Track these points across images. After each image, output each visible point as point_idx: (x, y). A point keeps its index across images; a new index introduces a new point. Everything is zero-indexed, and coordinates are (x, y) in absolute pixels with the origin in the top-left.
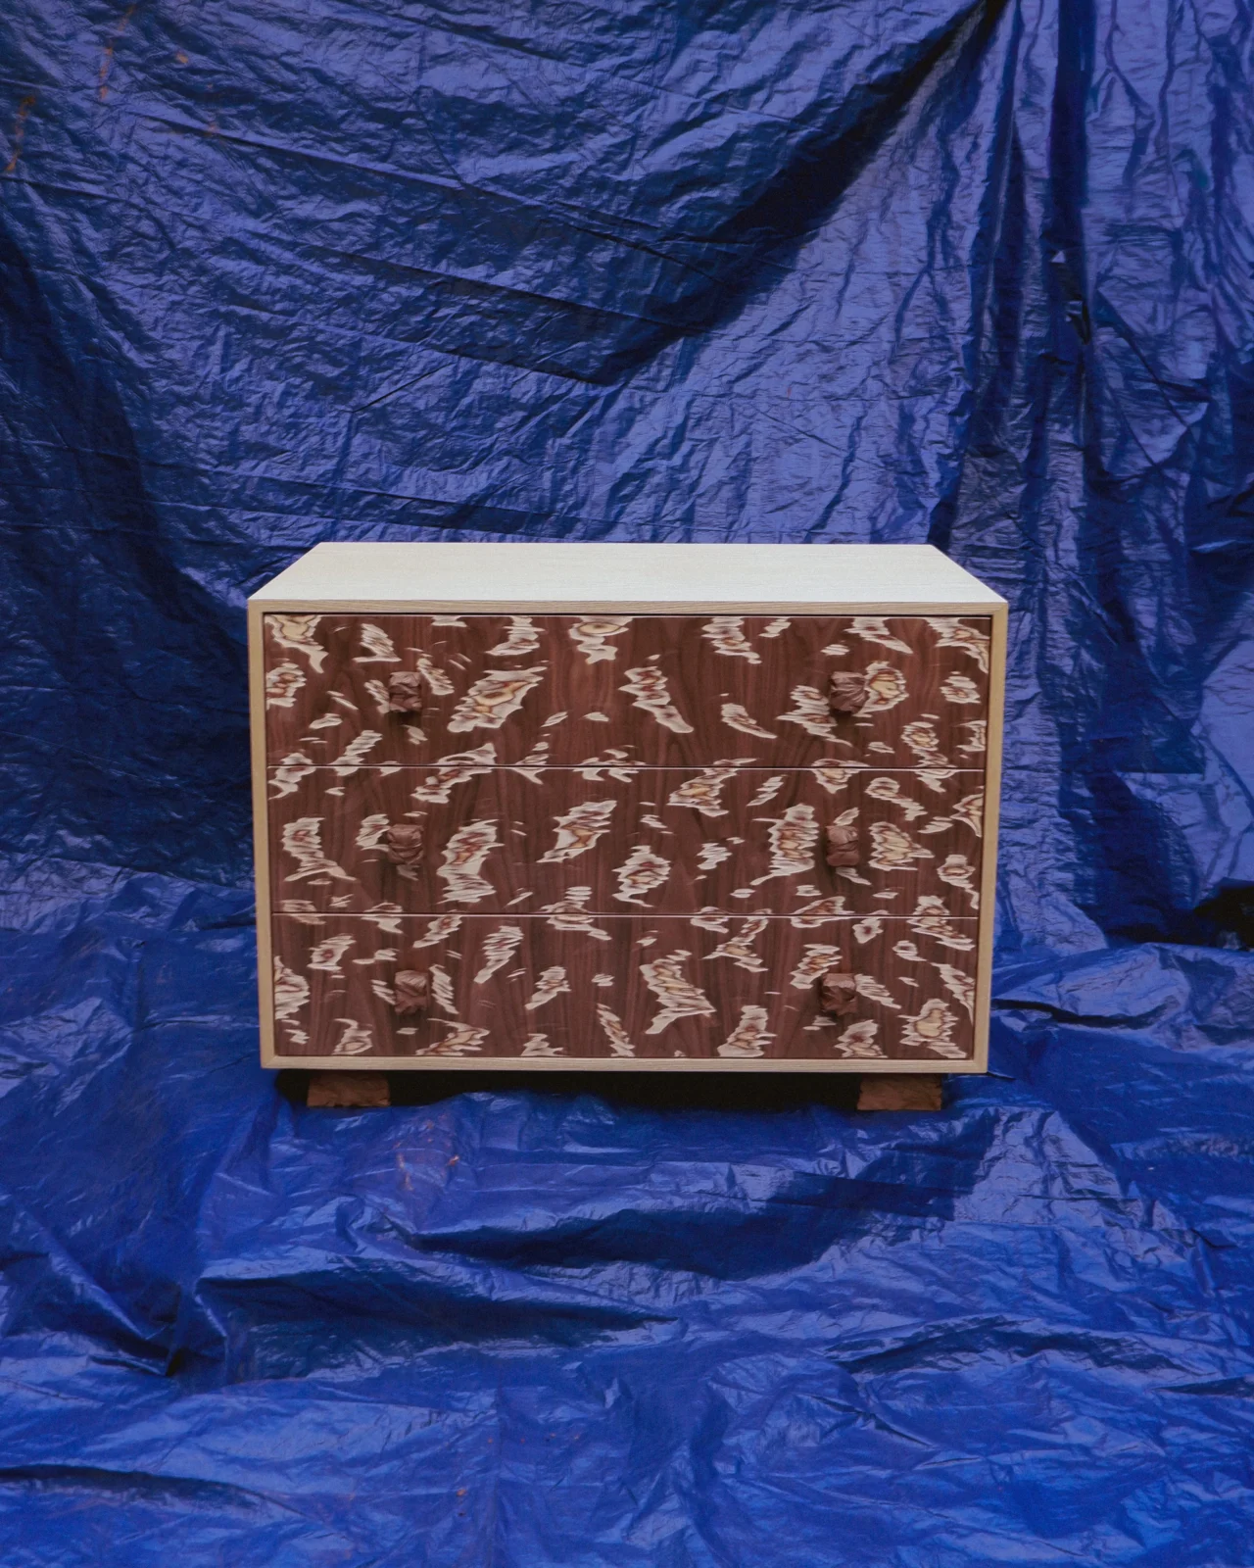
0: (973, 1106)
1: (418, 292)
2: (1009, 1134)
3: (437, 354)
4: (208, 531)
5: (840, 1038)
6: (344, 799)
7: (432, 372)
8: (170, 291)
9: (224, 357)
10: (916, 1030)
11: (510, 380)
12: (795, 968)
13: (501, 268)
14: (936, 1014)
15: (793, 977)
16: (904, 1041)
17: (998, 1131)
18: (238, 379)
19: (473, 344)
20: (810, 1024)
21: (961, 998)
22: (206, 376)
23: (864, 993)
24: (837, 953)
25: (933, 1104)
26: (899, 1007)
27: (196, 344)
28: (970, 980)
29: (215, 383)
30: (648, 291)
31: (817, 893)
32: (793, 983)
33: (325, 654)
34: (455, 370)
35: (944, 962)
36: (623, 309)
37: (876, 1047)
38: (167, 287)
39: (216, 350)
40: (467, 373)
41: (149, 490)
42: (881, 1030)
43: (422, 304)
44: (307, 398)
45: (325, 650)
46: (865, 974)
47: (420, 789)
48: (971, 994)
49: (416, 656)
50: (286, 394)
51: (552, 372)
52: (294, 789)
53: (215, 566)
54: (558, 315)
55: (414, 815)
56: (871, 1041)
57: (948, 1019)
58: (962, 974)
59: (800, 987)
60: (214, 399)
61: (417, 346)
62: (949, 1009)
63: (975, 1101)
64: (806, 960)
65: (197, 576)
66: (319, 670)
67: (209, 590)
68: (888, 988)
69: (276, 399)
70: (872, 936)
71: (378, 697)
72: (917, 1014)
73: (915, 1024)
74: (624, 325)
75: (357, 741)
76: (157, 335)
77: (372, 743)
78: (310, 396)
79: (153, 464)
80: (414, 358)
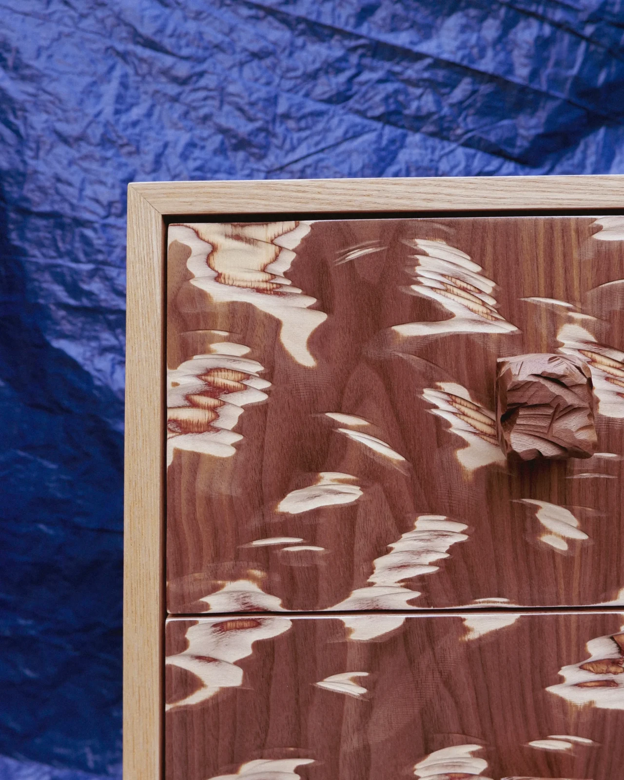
1: (338, 53)
3: (358, 119)
4: (89, 294)
6: (367, 706)
7: (356, 136)
8: (59, 22)
9: (119, 98)
11: (437, 154)
13: (427, 37)
18: (135, 124)
19: (397, 112)
22: (98, 114)
27: (87, 80)
29: (107, 124)
30: (574, 71)
33: (321, 318)
34: (380, 136)
36: (549, 87)
38: (56, 17)
39: (111, 89)
40: (392, 141)
41: (17, 243)
43: (343, 65)
44: (216, 152)
45: (322, 307)
47: (571, 674)
49: (555, 319)
50: (192, 145)
51: (478, 148)
52: (235, 678)
53: (96, 338)
54: (485, 89)
55: (556, 744)
60: (105, 142)
61: (338, 109)
65: (74, 350)
66: (305, 359)
67: (88, 368)
69: (180, 148)
71: (458, 426)
74: (551, 105)
75: (404, 544)
76: (39, 64)
77: (441, 550)
78: (221, 150)
79: (26, 213)
80: (335, 121)
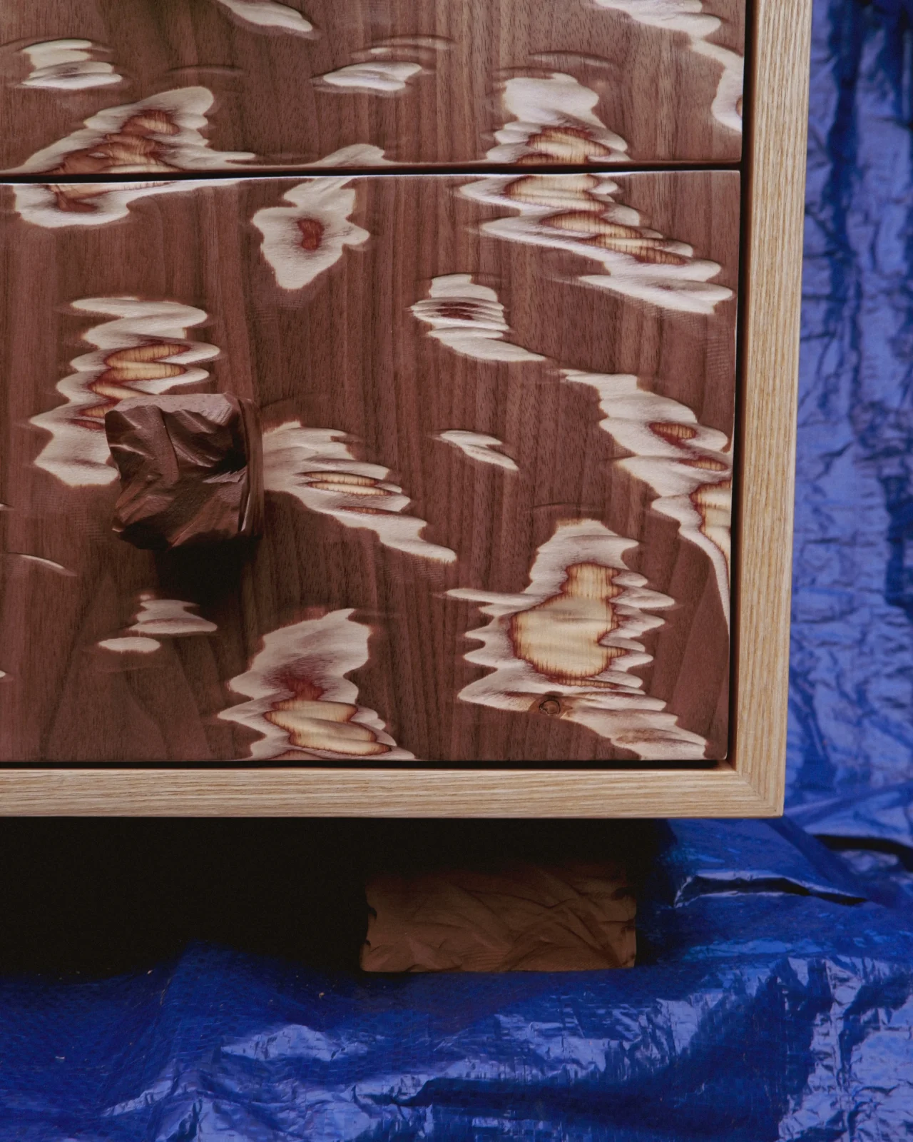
0: (741, 959)
2: (863, 1050)
5: (237, 685)
10: (515, 650)
12: (49, 402)
14: (590, 585)
15: (43, 438)
16: (470, 694)
17: (825, 1037)
20: (122, 628)
21: (685, 517)
23: (312, 499)
24: (200, 335)
25: (606, 953)
26: (445, 556)
28: (715, 442)
31: (104, 77)
32: (43, 462)
35: (612, 369)
37: (370, 718)
42: (382, 649)
46: (312, 422)
48: (722, 499)
56: (351, 694)
57: (632, 604)
58: (685, 415)
59: (74, 477)
62: (636, 563)
63: (749, 947)
64: (84, 366)
68: (403, 478)
70: (328, 259)
72: (519, 583)
73: (511, 625)
